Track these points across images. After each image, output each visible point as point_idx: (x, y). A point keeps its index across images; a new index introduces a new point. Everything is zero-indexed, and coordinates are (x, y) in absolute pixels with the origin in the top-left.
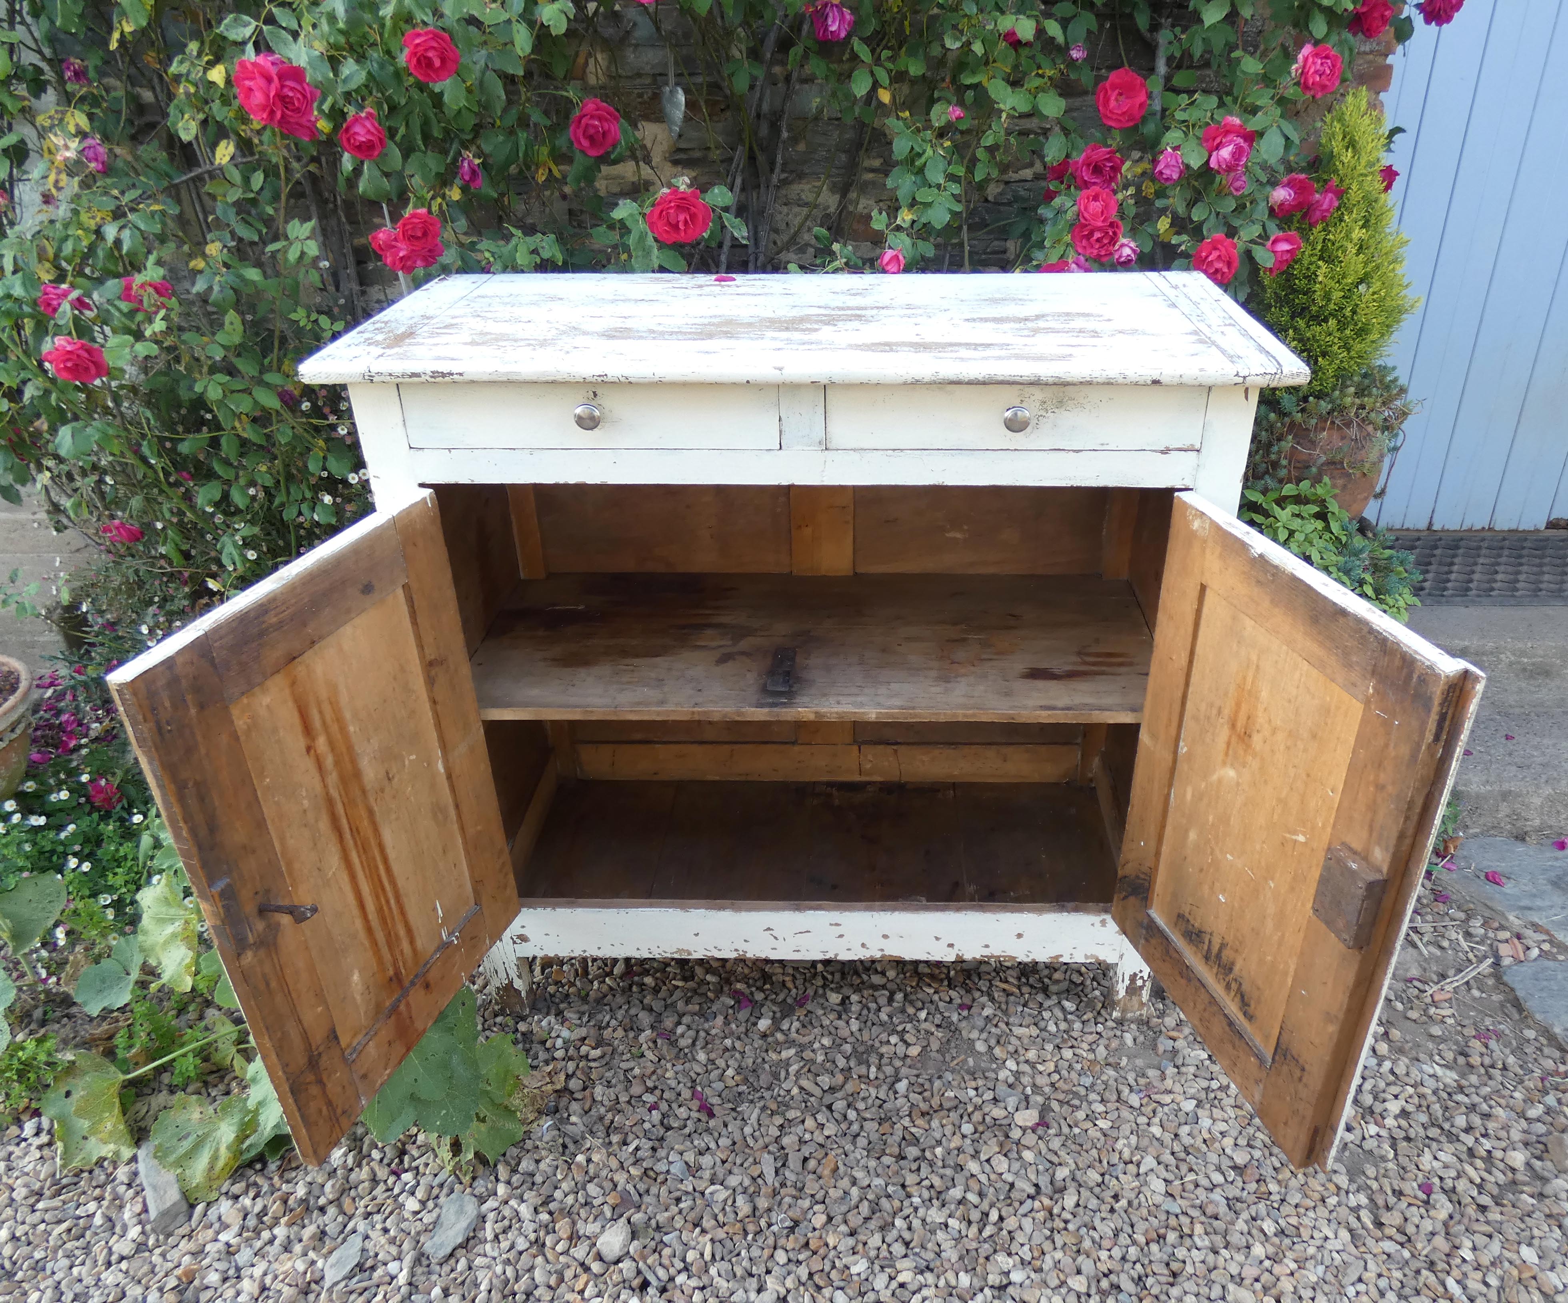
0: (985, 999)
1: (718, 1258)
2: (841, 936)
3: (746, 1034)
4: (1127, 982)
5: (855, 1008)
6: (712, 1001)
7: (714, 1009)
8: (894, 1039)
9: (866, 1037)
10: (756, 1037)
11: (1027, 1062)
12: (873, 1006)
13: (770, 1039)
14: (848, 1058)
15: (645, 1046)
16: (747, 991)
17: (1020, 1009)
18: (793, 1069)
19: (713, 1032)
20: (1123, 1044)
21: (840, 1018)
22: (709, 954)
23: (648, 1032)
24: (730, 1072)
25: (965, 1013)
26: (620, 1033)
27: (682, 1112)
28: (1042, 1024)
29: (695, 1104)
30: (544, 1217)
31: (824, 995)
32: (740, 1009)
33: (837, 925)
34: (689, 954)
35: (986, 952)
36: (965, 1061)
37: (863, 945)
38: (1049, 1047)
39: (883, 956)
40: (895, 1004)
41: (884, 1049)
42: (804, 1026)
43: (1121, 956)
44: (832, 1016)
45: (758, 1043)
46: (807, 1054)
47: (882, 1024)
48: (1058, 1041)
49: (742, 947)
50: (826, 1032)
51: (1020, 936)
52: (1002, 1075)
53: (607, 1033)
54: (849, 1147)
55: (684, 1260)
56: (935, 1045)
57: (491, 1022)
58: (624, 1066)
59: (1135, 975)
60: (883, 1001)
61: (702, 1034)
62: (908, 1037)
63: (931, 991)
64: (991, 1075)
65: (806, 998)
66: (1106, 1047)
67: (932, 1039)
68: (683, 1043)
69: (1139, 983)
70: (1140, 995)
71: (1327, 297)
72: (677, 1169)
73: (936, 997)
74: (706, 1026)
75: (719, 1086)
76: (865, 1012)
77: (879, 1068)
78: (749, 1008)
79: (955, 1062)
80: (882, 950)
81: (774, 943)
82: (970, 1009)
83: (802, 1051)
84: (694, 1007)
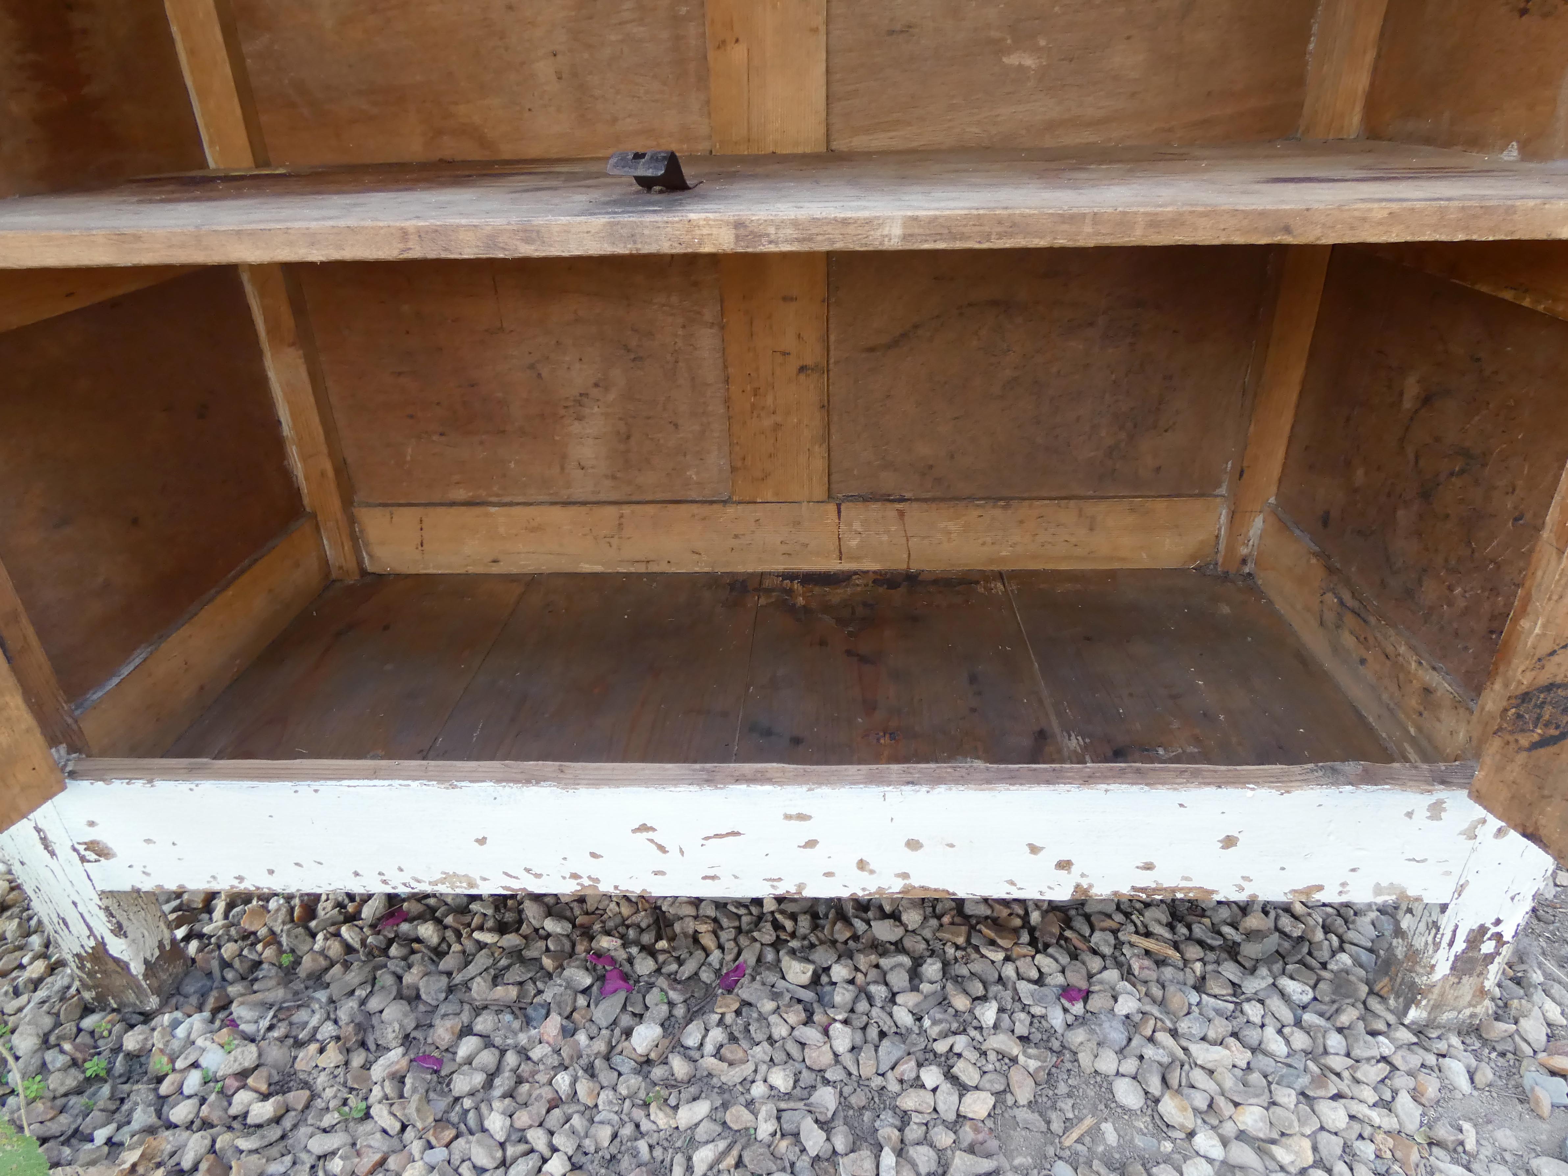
0: (1112, 975)
2: (811, 844)
3: (607, 1058)
4: (1460, 945)
5: (842, 996)
6: (550, 976)
7: (548, 996)
8: (931, 1076)
9: (868, 1069)
10: (626, 1065)
11: (1242, 1136)
12: (879, 991)
13: (658, 1072)
14: (825, 1125)
15: (377, 1092)
16: (621, 955)
17: (1194, 997)
18: (703, 1157)
19: (536, 1053)
20: (1447, 1088)
21: (808, 1021)
23: (394, 1055)
25: (1078, 1008)
26: (333, 1056)
28: (1252, 1035)
31: (776, 966)
32: (603, 994)
33: (802, 817)
34: (471, 885)
35: (1146, 880)
36: (1095, 1132)
38: (1287, 1097)
39: (906, 890)
40: (925, 987)
41: (909, 1101)
42: (733, 1039)
43: (1460, 890)
44: (795, 1016)
45: (631, 1082)
46: (738, 1116)
47: (901, 1035)
48: (1304, 1081)
49: (588, 868)
50: (779, 1056)
51: (1229, 842)
53: (306, 1057)
56: (1024, 1091)
58: (319, 1144)
59: (1482, 930)
60: (898, 980)
61: (511, 1059)
62: (965, 1071)
63: (999, 956)
65: (739, 971)
66: (1416, 1096)
67: (1016, 1075)
68: (461, 1084)
69: (1488, 947)
70: (1483, 974)
73: (1009, 971)
74: (523, 1039)
76: (862, 1006)
77: (901, 1152)
78: (622, 995)
79: (1075, 1135)
80: (905, 876)
81: (659, 861)
82: (1086, 1000)
83: (725, 1106)
84: (507, 993)
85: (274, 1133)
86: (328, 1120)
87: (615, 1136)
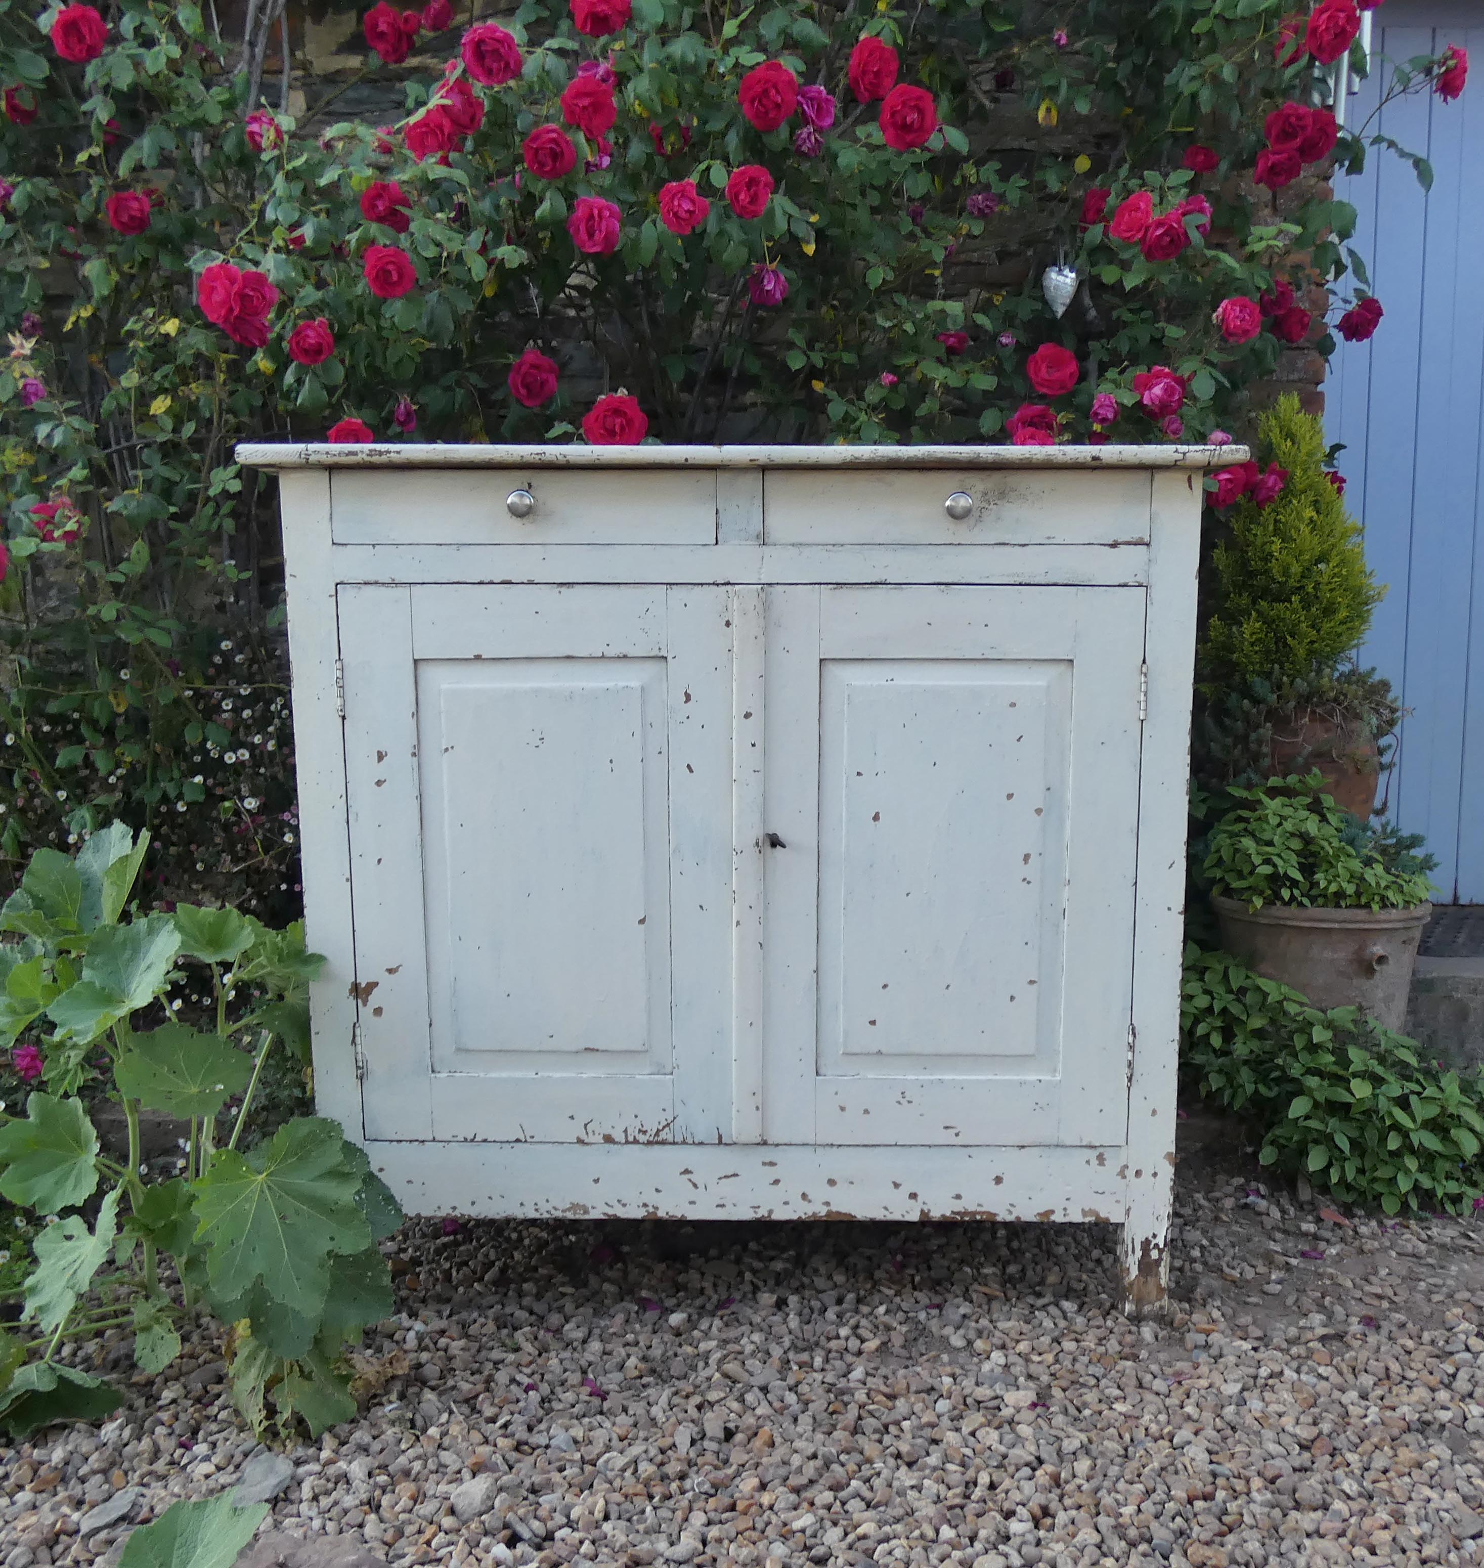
0: (960, 1300)
1: (613, 1516)
2: (776, 1182)
3: (653, 1333)
4: (1139, 1253)
5: (794, 1307)
6: (610, 1306)
7: (612, 1312)
8: (844, 1332)
9: (808, 1334)
10: (666, 1333)
11: (1018, 1354)
12: (817, 1306)
13: (684, 1335)
15: (522, 1341)
17: (1006, 1308)
18: (714, 1359)
19: (611, 1329)
20: (1140, 1339)
21: (774, 1316)
22: (611, 1212)
23: (527, 1329)
24: (632, 1362)
25: (935, 1312)
26: (490, 1329)
27: (570, 1396)
28: (1035, 1322)
29: (585, 1390)
30: (381, 1479)
31: (754, 1298)
32: (645, 1313)
33: (772, 1164)
34: (585, 1210)
35: (959, 1206)
36: (936, 1358)
37: (804, 1196)
38: (1046, 1339)
39: (829, 1213)
40: (845, 1305)
42: (728, 1324)
43: (1128, 1211)
44: (764, 1315)
45: (669, 1338)
46: (732, 1347)
47: (829, 1323)
48: (1056, 1335)
49: (652, 1199)
50: (756, 1329)
51: (998, 1180)
52: (987, 1367)
53: (473, 1329)
54: (787, 1424)
55: (567, 1517)
56: (898, 1341)
58: (494, 1358)
59: (1147, 1241)
60: (829, 1302)
61: (596, 1331)
62: (863, 1332)
63: (891, 1294)
64: (971, 1367)
65: (730, 1301)
66: (1120, 1342)
67: (894, 1334)
69: (1154, 1254)
70: (1157, 1274)
71: (1286, 572)
72: (560, 1441)
73: (897, 1298)
74: (602, 1325)
75: (617, 1376)
76: (807, 1311)
80: (827, 1204)
81: (692, 1194)
82: (941, 1309)
84: (586, 1310)
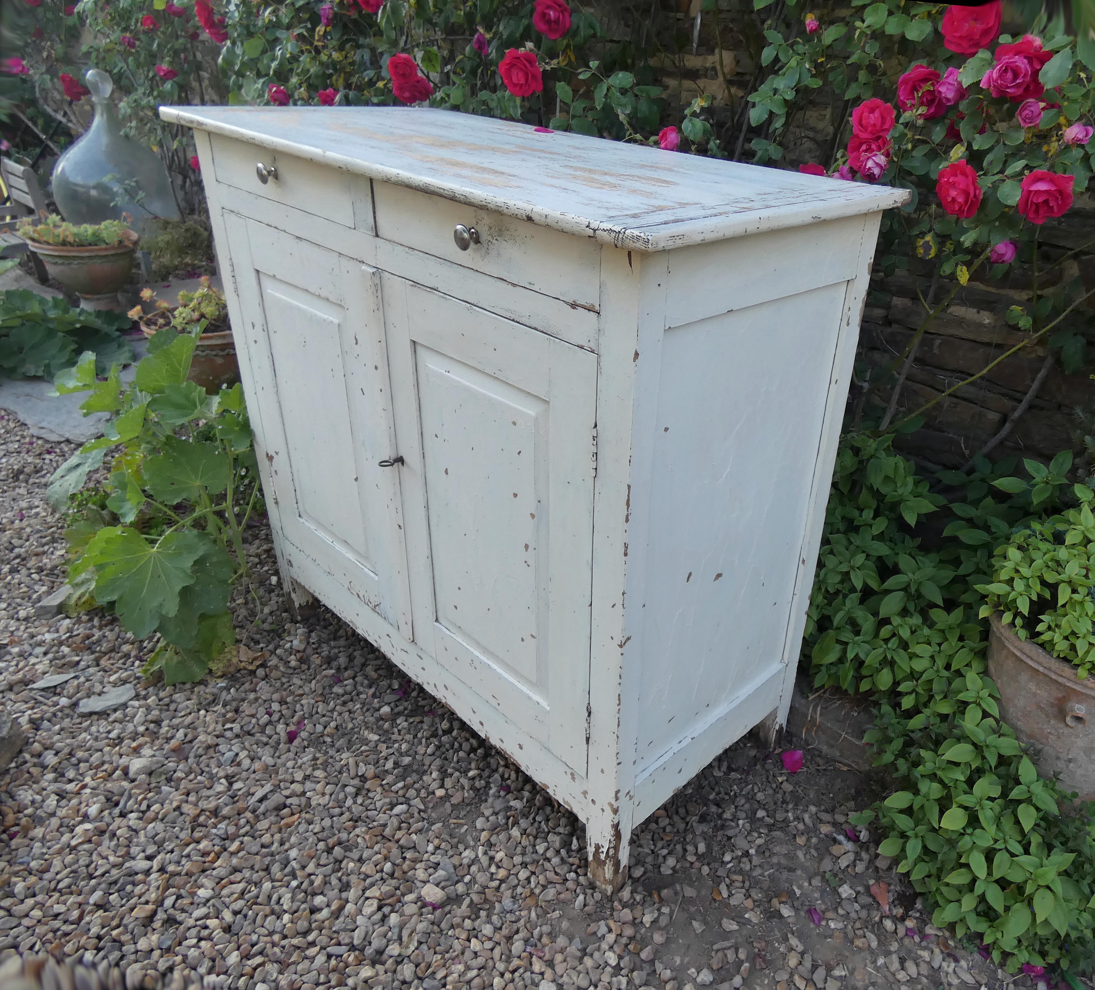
3: (376, 711)
4: (593, 849)
8: (436, 775)
10: (375, 715)
14: (396, 764)
16: (413, 686)
18: (363, 749)
20: (571, 901)
22: (365, 635)
23: (332, 671)
24: (333, 724)
25: (502, 793)
26: (318, 661)
27: (280, 728)
29: (292, 728)
30: (141, 729)
32: (396, 694)
33: (420, 657)
36: (460, 826)
37: (435, 685)
38: (518, 859)
41: (425, 778)
42: (407, 728)
43: (588, 820)
44: (428, 734)
45: (372, 719)
46: (382, 747)
48: (528, 860)
49: (378, 640)
50: (411, 741)
51: (521, 746)
52: (467, 853)
53: (315, 657)
54: (317, 819)
55: (149, 807)
56: (456, 800)
57: (279, 613)
61: (355, 693)
62: (448, 782)
63: (503, 763)
64: (461, 847)
65: (434, 713)
66: (557, 894)
67: (459, 794)
68: (337, 690)
69: (602, 856)
70: (604, 870)
72: (229, 755)
73: (501, 770)
74: (363, 689)
77: (407, 788)
78: (398, 697)
79: (455, 821)
80: (445, 698)
81: (392, 649)
82: (508, 793)
83: (384, 742)
84: (374, 675)
85: (291, 671)
86: (304, 677)
87: (352, 729)
